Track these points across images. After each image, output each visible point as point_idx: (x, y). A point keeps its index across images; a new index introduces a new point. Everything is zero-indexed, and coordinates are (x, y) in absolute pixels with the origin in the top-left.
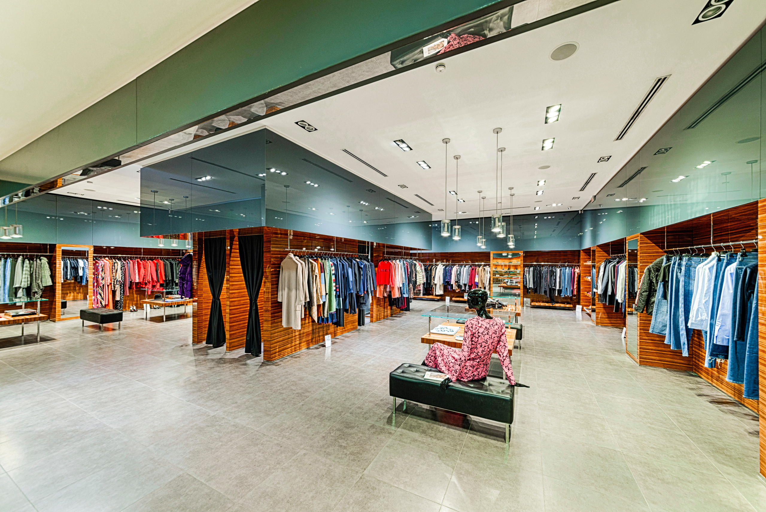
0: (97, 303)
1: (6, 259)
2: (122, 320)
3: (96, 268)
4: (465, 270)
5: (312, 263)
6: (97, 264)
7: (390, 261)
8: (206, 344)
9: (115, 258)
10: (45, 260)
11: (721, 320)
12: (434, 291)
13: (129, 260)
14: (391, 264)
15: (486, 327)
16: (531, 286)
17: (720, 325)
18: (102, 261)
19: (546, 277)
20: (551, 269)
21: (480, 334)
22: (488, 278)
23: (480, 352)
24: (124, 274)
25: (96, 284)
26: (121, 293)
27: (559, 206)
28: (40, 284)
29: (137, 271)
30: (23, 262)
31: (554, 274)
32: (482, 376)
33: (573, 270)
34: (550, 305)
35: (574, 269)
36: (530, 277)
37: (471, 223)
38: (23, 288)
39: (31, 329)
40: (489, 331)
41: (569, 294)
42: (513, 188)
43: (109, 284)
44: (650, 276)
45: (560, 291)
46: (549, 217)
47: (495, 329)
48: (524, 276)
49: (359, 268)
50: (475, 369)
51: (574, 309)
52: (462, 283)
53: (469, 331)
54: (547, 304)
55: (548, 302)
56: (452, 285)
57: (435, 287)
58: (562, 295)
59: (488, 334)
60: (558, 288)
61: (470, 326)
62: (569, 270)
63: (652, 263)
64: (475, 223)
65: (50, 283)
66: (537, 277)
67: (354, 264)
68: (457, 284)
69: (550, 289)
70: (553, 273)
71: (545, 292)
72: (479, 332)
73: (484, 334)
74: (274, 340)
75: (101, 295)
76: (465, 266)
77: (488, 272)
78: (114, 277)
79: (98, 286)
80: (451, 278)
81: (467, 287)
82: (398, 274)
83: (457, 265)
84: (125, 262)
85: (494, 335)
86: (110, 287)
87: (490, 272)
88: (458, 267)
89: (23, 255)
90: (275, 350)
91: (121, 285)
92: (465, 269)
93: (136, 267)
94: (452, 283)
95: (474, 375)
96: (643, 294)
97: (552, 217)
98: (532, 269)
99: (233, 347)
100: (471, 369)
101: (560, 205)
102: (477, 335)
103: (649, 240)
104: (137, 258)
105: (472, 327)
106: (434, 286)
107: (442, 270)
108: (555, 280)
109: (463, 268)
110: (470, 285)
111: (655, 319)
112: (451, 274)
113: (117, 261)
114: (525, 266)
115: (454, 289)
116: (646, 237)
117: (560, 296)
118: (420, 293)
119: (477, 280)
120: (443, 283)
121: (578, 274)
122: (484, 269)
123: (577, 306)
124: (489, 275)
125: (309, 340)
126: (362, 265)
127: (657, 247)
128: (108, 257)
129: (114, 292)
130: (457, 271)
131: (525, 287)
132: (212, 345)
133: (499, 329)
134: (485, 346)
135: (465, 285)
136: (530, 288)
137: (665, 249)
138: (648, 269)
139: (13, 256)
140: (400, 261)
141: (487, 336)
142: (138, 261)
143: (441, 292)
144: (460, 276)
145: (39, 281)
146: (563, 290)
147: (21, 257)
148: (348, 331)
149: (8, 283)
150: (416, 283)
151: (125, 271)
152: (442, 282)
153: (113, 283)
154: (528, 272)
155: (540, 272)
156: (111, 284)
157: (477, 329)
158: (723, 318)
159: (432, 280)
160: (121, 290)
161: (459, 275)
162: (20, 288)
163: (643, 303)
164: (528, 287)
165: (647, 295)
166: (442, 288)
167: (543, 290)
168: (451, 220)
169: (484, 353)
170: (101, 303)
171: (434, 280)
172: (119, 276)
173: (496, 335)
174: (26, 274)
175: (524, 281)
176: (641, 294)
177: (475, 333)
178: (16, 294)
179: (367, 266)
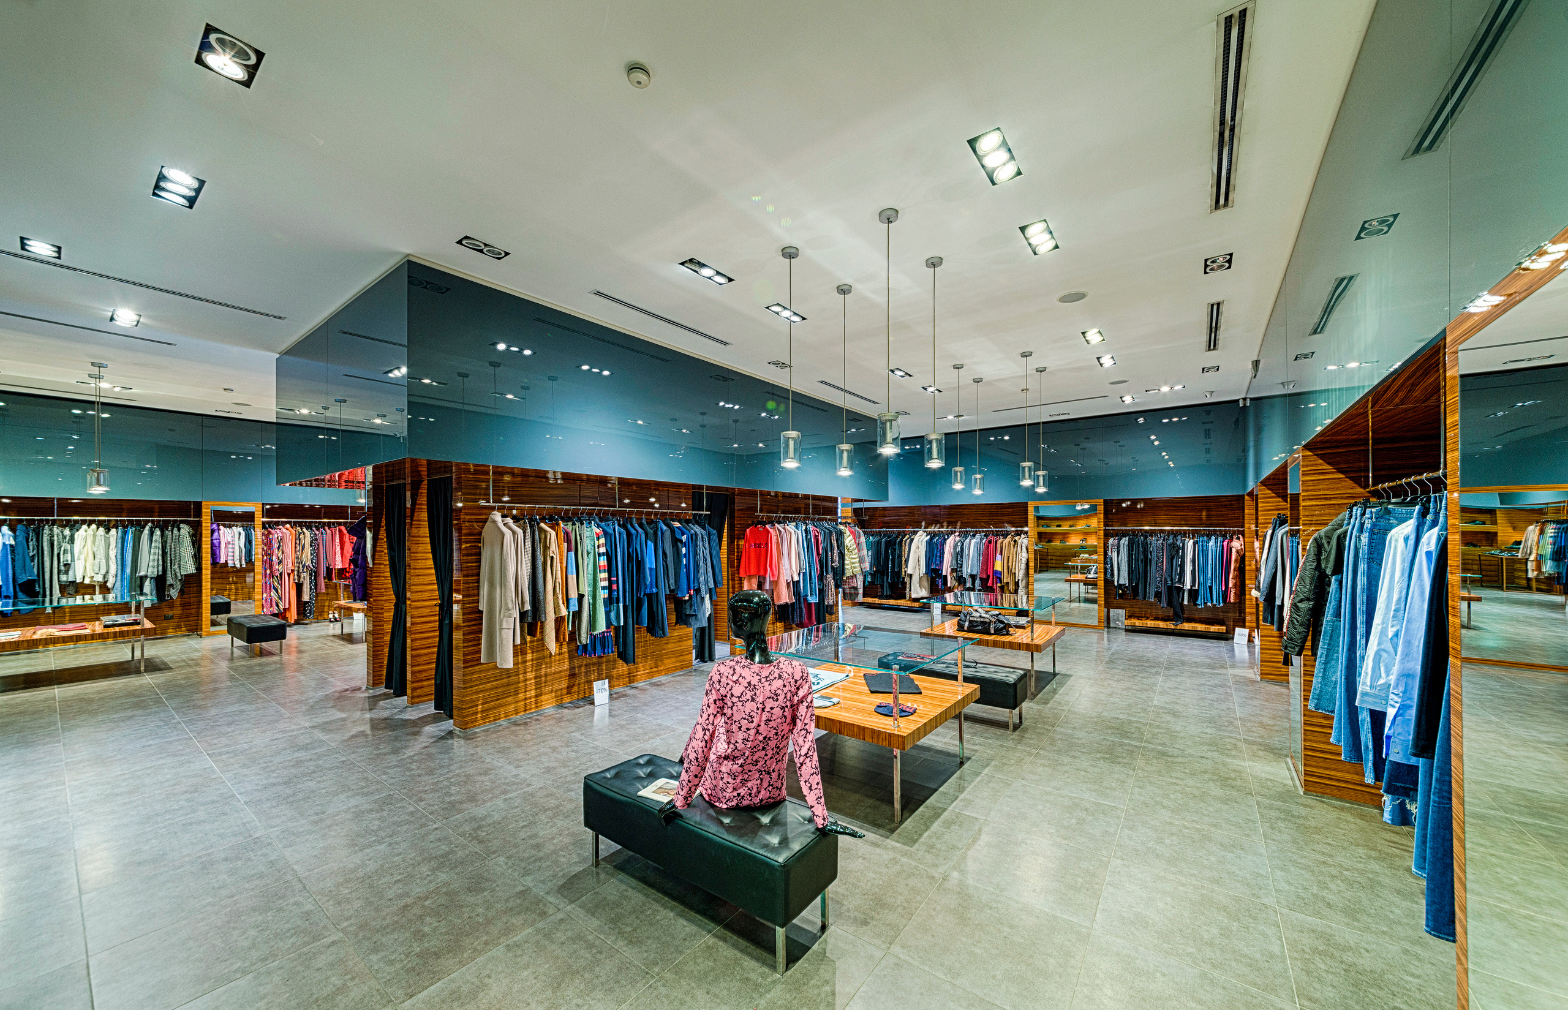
0: (271, 606)
1: (125, 527)
2: (284, 638)
3: (268, 542)
4: (973, 545)
5: (545, 531)
6: (271, 536)
7: (768, 526)
8: (386, 688)
9: (301, 525)
10: (185, 530)
11: (1401, 689)
12: (908, 589)
13: (326, 528)
14: (768, 532)
15: (749, 683)
16: (1124, 580)
17: (1397, 705)
18: (278, 531)
19: (1159, 561)
20: (1171, 541)
21: (735, 700)
22: (1024, 560)
23: (740, 741)
24: (316, 553)
25: (268, 571)
26: (311, 588)
27: (1177, 392)
28: (178, 570)
29: (338, 548)
30: (152, 533)
31: (1178, 552)
32: (761, 800)
33: (1225, 543)
34: (1170, 625)
35: (1231, 540)
36: (1120, 560)
37: (992, 439)
38: (151, 578)
39: (154, 650)
40: (758, 692)
41: (1216, 601)
42: (1030, 354)
43: (289, 571)
44: (1319, 560)
45: (1194, 594)
46: (1175, 419)
47: (774, 688)
48: (1105, 558)
49: (676, 541)
50: (738, 781)
51: (1227, 637)
52: (966, 572)
53: (713, 691)
54: (1162, 624)
55: (1164, 620)
56: (946, 577)
57: (908, 582)
58: (1199, 602)
59: (753, 700)
60: (1188, 586)
61: (716, 678)
62: (1216, 542)
63: (1327, 524)
64: (1003, 439)
65: (191, 569)
66: (1137, 560)
67: (662, 534)
68: (955, 574)
69: (1170, 589)
70: (1176, 552)
71: (1158, 595)
72: (732, 695)
73: (743, 698)
74: (472, 687)
75: (277, 592)
76: (974, 536)
77: (1024, 549)
78: (298, 558)
79: (272, 575)
80: (942, 562)
81: (978, 582)
82: (789, 554)
83: (957, 534)
84: (317, 532)
85: (770, 704)
86: (292, 576)
87: (1027, 549)
88: (958, 539)
89: (153, 522)
90: (473, 707)
91: (311, 574)
92: (974, 541)
93: (338, 540)
94: (944, 573)
95: (739, 795)
96: (1301, 605)
97: (1180, 417)
98: (1125, 541)
99: (418, 697)
100: (730, 780)
101: (1178, 387)
102: (728, 700)
103: (1329, 464)
104: (339, 524)
105: (720, 682)
106: (907, 580)
107: (924, 544)
108: (1182, 567)
109: (968, 540)
110: (984, 577)
111: (1324, 673)
112: (944, 553)
113: (304, 530)
114: (1107, 535)
115: (949, 585)
116: (1321, 457)
117: (1196, 605)
118: (857, 594)
119: (998, 567)
120: (926, 573)
121: (1237, 552)
122: (1015, 541)
123: (1238, 630)
124: (1025, 554)
125: (561, 689)
126: (683, 534)
127: (1351, 483)
128: (289, 523)
129: (299, 587)
130: (955, 546)
131: (1108, 583)
132: (392, 691)
133: (786, 690)
134: (748, 729)
135: (973, 577)
136: (1120, 586)
137: (1368, 486)
138: (1315, 539)
139: (138, 523)
140: (797, 527)
141: (750, 706)
142: (340, 531)
143: (924, 593)
144: (962, 557)
145: (176, 567)
146: (1201, 592)
147: (150, 524)
148: (668, 671)
149: (128, 570)
150: (843, 573)
151: (318, 548)
152: (923, 570)
153: (296, 569)
154: (1115, 549)
155: (1145, 545)
156: (293, 571)
157: (729, 687)
158: (1406, 685)
159: (904, 566)
160: (311, 583)
161: (959, 555)
162: (146, 577)
163: (1301, 629)
164: (1116, 584)
165: (1309, 609)
166: (926, 584)
167: (1152, 591)
168: (946, 434)
169: (749, 745)
170: (277, 605)
171: (907, 567)
172: (307, 557)
173: (776, 704)
174: (155, 554)
175: (1105, 569)
176: (1295, 607)
177: (726, 696)
178: (141, 587)
179: (700, 536)
